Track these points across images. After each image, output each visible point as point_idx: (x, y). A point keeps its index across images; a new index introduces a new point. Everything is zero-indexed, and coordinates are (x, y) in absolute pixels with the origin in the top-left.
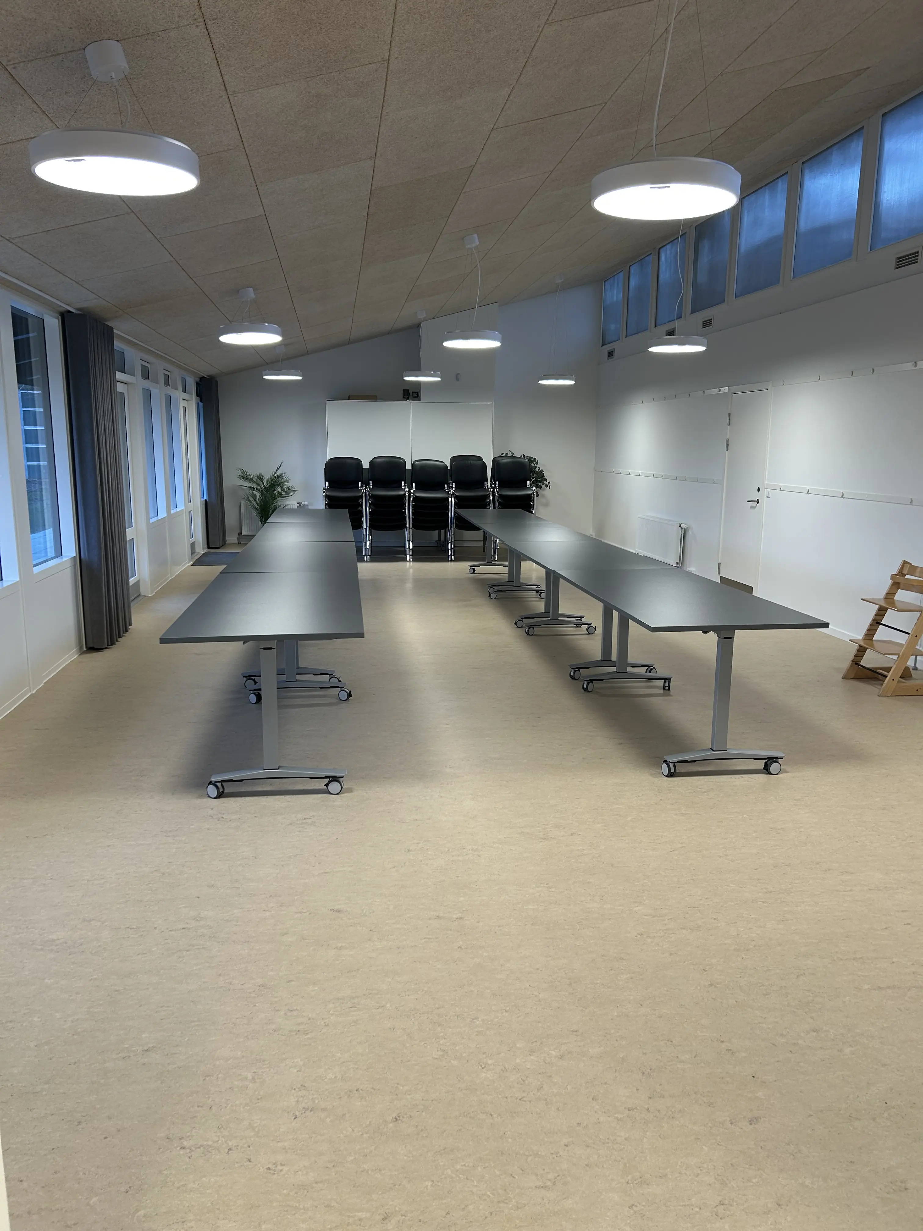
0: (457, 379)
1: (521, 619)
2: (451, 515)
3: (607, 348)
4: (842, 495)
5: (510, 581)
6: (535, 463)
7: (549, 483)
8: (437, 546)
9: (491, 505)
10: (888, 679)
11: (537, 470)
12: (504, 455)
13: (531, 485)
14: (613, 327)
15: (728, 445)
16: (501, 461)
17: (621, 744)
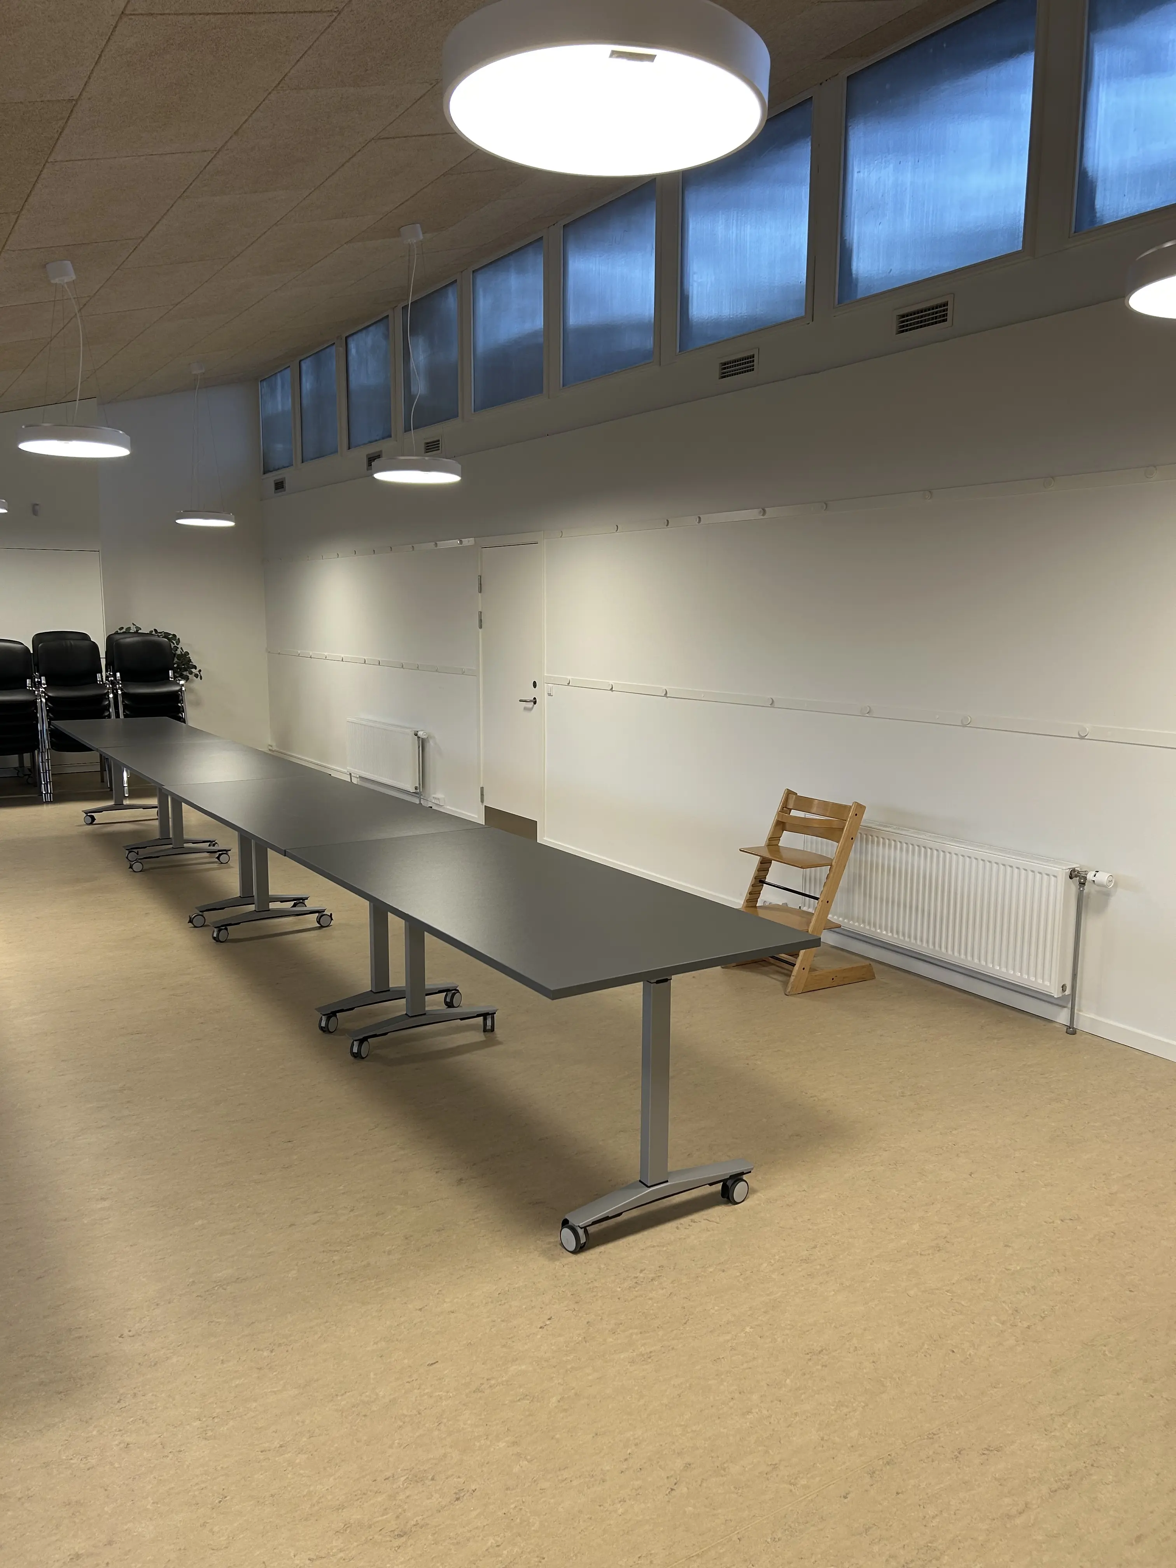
0: (35, 512)
1: (201, 913)
2: (43, 726)
3: (272, 478)
4: (664, 693)
5: (164, 838)
6: (174, 642)
7: (200, 671)
8: (18, 776)
9: (112, 710)
10: (796, 968)
11: (178, 652)
12: (124, 630)
13: (175, 677)
14: (279, 447)
15: (481, 620)
16: (122, 640)
17: (460, 1181)
